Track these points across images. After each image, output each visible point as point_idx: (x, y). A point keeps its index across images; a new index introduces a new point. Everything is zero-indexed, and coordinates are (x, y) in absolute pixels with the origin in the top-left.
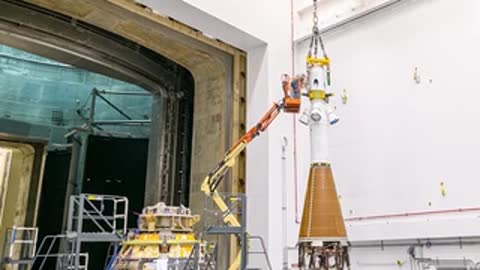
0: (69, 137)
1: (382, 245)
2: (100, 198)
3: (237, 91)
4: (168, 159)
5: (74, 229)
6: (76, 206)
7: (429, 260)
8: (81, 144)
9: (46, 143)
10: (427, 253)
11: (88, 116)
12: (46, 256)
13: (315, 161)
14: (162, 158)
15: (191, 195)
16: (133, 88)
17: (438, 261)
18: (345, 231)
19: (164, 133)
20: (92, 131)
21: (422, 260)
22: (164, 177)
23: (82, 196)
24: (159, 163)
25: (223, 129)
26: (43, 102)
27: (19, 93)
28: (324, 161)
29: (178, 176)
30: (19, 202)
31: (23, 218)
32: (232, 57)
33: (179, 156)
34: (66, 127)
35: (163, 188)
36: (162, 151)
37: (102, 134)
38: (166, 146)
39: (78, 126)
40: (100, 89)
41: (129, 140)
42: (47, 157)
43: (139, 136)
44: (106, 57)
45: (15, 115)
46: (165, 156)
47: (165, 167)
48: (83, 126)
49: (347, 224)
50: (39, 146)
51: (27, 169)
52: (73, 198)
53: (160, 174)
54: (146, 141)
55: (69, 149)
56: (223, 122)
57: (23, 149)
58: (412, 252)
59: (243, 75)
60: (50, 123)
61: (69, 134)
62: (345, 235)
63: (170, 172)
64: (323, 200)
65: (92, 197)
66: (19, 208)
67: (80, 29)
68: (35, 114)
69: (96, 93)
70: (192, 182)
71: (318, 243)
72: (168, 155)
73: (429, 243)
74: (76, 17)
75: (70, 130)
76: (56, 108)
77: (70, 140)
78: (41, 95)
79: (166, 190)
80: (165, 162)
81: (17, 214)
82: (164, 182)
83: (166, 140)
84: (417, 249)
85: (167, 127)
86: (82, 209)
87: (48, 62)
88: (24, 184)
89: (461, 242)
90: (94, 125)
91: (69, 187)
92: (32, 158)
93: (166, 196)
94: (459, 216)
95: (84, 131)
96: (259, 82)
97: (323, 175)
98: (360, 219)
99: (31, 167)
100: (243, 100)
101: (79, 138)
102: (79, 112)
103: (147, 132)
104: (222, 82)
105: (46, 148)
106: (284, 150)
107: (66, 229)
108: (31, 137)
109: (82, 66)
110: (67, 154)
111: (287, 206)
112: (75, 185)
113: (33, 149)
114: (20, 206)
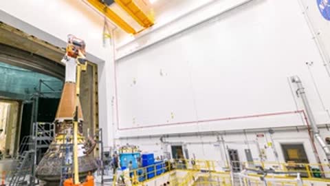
1: (150, 137)
2: (44, 123)
3: (94, 79)
5: (35, 135)
6: (35, 127)
7: (168, 143)
8: (36, 101)
9: (23, 100)
10: (167, 140)
11: (38, 90)
12: (24, 144)
16: (55, 79)
17: (171, 143)
20: (40, 96)
21: (165, 143)
23: (37, 123)
25: (90, 95)
26: (22, 85)
27: (12, 82)
30: (14, 123)
31: (15, 129)
32: (92, 67)
34: (30, 95)
37: (44, 97)
39: (35, 94)
40: (43, 79)
41: (54, 99)
42: (23, 107)
44: (45, 68)
45: (11, 91)
48: (37, 94)
50: (20, 102)
51: (16, 111)
52: (34, 124)
55: (32, 103)
56: (89, 92)
57: (14, 103)
58: (161, 140)
59: (96, 73)
60: (24, 93)
65: (41, 123)
67: (35, 57)
68: (18, 89)
69: (41, 81)
73: (168, 136)
74: (33, 52)
75: (32, 96)
76: (27, 87)
77: (32, 99)
78: (20, 82)
81: (13, 128)
84: (163, 139)
86: (37, 128)
87: (23, 69)
88: (15, 116)
89: (179, 135)
90: (41, 93)
91: (32, 118)
92: (17, 107)
94: (179, 125)
95: (37, 96)
96: (102, 76)
98: (142, 127)
100: (97, 83)
101: (35, 98)
102: (35, 89)
104: (89, 76)
105: (23, 102)
106: (112, 102)
107: (32, 134)
108: (17, 99)
109: (35, 70)
110: (31, 105)
112: (34, 116)
113: (18, 103)
114: (14, 125)
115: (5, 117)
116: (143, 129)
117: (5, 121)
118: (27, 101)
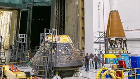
0: (27, 7)
4: (57, 12)
8: (30, 9)
9: (21, 9)
13: (112, 10)
14: (55, 12)
15: (65, 23)
18: (125, 35)
19: (56, 4)
20: (34, 5)
22: (56, 18)
24: (55, 14)
28: (115, 10)
29: (61, 17)
30: (14, 26)
31: (16, 31)
33: (61, 11)
34: (26, 4)
35: (56, 21)
36: (55, 10)
37: (37, 6)
38: (57, 8)
39: (29, 4)
41: (45, 7)
42: (21, 14)
43: (48, 5)
45: (12, 2)
46: (56, 11)
47: (56, 14)
49: (125, 32)
50: (19, 10)
51: (16, 17)
53: (55, 17)
54: (50, 7)
55: (27, 11)
57: (15, 11)
60: (22, 4)
61: (27, 6)
62: (125, 36)
63: (58, 16)
64: (115, 24)
66: (14, 28)
70: (65, 19)
71: (113, 39)
72: (57, 11)
75: (27, 5)
77: (27, 8)
79: (57, 21)
80: (56, 13)
81: (14, 30)
82: (56, 19)
83: (57, 6)
85: (56, 2)
88: (15, 22)
90: (34, 3)
91: (28, 22)
92: (17, 14)
93: (57, 23)
95: (31, 5)
97: (115, 15)
98: (131, 30)
99: (17, 17)
101: (30, 7)
103: (50, 4)
105: (21, 11)
106: (99, 6)
108: (17, 8)
110: (27, 12)
111: (101, 26)
112: (29, 21)
113: (17, 11)
114: (15, 28)
115: (9, 21)
116: (131, 32)
117: (8, 24)
118: (24, 10)
